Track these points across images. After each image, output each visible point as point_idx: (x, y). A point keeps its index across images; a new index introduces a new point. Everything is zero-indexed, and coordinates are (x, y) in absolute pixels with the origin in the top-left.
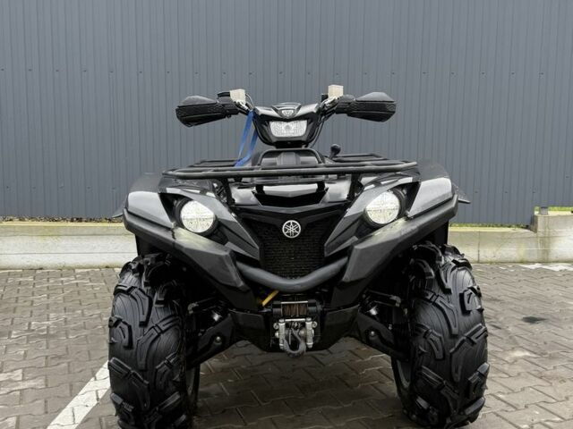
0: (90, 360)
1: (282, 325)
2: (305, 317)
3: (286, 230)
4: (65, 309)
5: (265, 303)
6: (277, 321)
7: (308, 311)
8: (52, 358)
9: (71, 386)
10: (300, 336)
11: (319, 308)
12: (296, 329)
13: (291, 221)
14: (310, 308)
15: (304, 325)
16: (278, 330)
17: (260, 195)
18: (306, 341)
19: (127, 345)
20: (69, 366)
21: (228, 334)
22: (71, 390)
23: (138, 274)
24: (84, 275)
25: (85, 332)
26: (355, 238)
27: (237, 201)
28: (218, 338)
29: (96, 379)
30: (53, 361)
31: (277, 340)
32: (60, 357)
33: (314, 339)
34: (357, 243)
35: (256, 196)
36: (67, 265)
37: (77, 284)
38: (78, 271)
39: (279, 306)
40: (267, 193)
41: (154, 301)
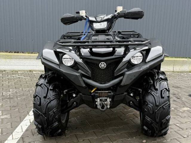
0: (26, 108)
1: (98, 100)
2: (107, 97)
3: (101, 66)
4: (15, 88)
5: (92, 92)
6: (97, 98)
7: (108, 95)
8: (12, 107)
9: (20, 117)
10: (105, 104)
11: (112, 93)
12: (104, 101)
13: (103, 63)
14: (109, 94)
15: (106, 100)
16: (97, 101)
17: (91, 53)
18: (107, 106)
19: (39, 104)
20: (19, 110)
21: (78, 102)
22: (20, 119)
23: (45, 79)
24: (22, 74)
25: (24, 97)
26: (126, 70)
27: (83, 54)
28: (75, 103)
29: (29, 115)
30: (13, 108)
31: (97, 105)
32: (15, 107)
33: (110, 105)
34: (127, 71)
35: (90, 52)
36: (15, 70)
37: (19, 77)
38: (19, 72)
39: (97, 93)
40: (94, 52)
41: (49, 89)
